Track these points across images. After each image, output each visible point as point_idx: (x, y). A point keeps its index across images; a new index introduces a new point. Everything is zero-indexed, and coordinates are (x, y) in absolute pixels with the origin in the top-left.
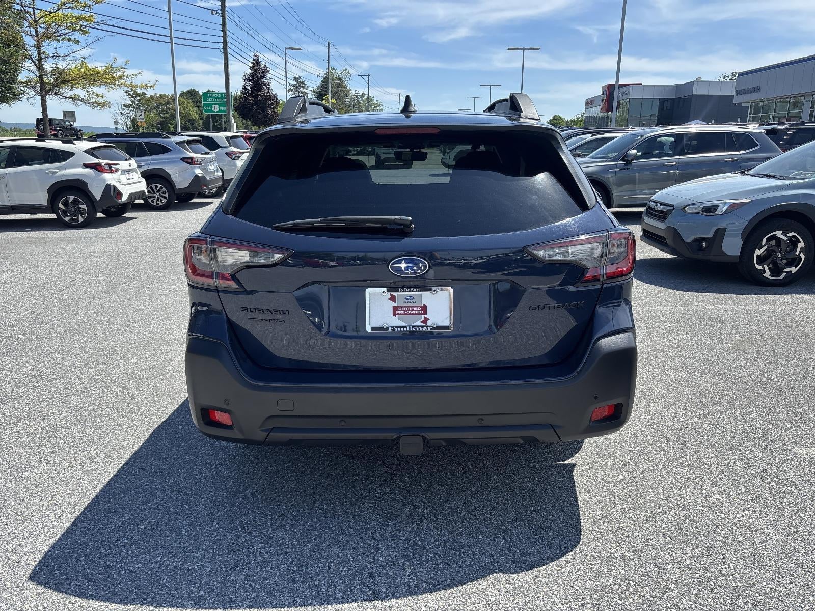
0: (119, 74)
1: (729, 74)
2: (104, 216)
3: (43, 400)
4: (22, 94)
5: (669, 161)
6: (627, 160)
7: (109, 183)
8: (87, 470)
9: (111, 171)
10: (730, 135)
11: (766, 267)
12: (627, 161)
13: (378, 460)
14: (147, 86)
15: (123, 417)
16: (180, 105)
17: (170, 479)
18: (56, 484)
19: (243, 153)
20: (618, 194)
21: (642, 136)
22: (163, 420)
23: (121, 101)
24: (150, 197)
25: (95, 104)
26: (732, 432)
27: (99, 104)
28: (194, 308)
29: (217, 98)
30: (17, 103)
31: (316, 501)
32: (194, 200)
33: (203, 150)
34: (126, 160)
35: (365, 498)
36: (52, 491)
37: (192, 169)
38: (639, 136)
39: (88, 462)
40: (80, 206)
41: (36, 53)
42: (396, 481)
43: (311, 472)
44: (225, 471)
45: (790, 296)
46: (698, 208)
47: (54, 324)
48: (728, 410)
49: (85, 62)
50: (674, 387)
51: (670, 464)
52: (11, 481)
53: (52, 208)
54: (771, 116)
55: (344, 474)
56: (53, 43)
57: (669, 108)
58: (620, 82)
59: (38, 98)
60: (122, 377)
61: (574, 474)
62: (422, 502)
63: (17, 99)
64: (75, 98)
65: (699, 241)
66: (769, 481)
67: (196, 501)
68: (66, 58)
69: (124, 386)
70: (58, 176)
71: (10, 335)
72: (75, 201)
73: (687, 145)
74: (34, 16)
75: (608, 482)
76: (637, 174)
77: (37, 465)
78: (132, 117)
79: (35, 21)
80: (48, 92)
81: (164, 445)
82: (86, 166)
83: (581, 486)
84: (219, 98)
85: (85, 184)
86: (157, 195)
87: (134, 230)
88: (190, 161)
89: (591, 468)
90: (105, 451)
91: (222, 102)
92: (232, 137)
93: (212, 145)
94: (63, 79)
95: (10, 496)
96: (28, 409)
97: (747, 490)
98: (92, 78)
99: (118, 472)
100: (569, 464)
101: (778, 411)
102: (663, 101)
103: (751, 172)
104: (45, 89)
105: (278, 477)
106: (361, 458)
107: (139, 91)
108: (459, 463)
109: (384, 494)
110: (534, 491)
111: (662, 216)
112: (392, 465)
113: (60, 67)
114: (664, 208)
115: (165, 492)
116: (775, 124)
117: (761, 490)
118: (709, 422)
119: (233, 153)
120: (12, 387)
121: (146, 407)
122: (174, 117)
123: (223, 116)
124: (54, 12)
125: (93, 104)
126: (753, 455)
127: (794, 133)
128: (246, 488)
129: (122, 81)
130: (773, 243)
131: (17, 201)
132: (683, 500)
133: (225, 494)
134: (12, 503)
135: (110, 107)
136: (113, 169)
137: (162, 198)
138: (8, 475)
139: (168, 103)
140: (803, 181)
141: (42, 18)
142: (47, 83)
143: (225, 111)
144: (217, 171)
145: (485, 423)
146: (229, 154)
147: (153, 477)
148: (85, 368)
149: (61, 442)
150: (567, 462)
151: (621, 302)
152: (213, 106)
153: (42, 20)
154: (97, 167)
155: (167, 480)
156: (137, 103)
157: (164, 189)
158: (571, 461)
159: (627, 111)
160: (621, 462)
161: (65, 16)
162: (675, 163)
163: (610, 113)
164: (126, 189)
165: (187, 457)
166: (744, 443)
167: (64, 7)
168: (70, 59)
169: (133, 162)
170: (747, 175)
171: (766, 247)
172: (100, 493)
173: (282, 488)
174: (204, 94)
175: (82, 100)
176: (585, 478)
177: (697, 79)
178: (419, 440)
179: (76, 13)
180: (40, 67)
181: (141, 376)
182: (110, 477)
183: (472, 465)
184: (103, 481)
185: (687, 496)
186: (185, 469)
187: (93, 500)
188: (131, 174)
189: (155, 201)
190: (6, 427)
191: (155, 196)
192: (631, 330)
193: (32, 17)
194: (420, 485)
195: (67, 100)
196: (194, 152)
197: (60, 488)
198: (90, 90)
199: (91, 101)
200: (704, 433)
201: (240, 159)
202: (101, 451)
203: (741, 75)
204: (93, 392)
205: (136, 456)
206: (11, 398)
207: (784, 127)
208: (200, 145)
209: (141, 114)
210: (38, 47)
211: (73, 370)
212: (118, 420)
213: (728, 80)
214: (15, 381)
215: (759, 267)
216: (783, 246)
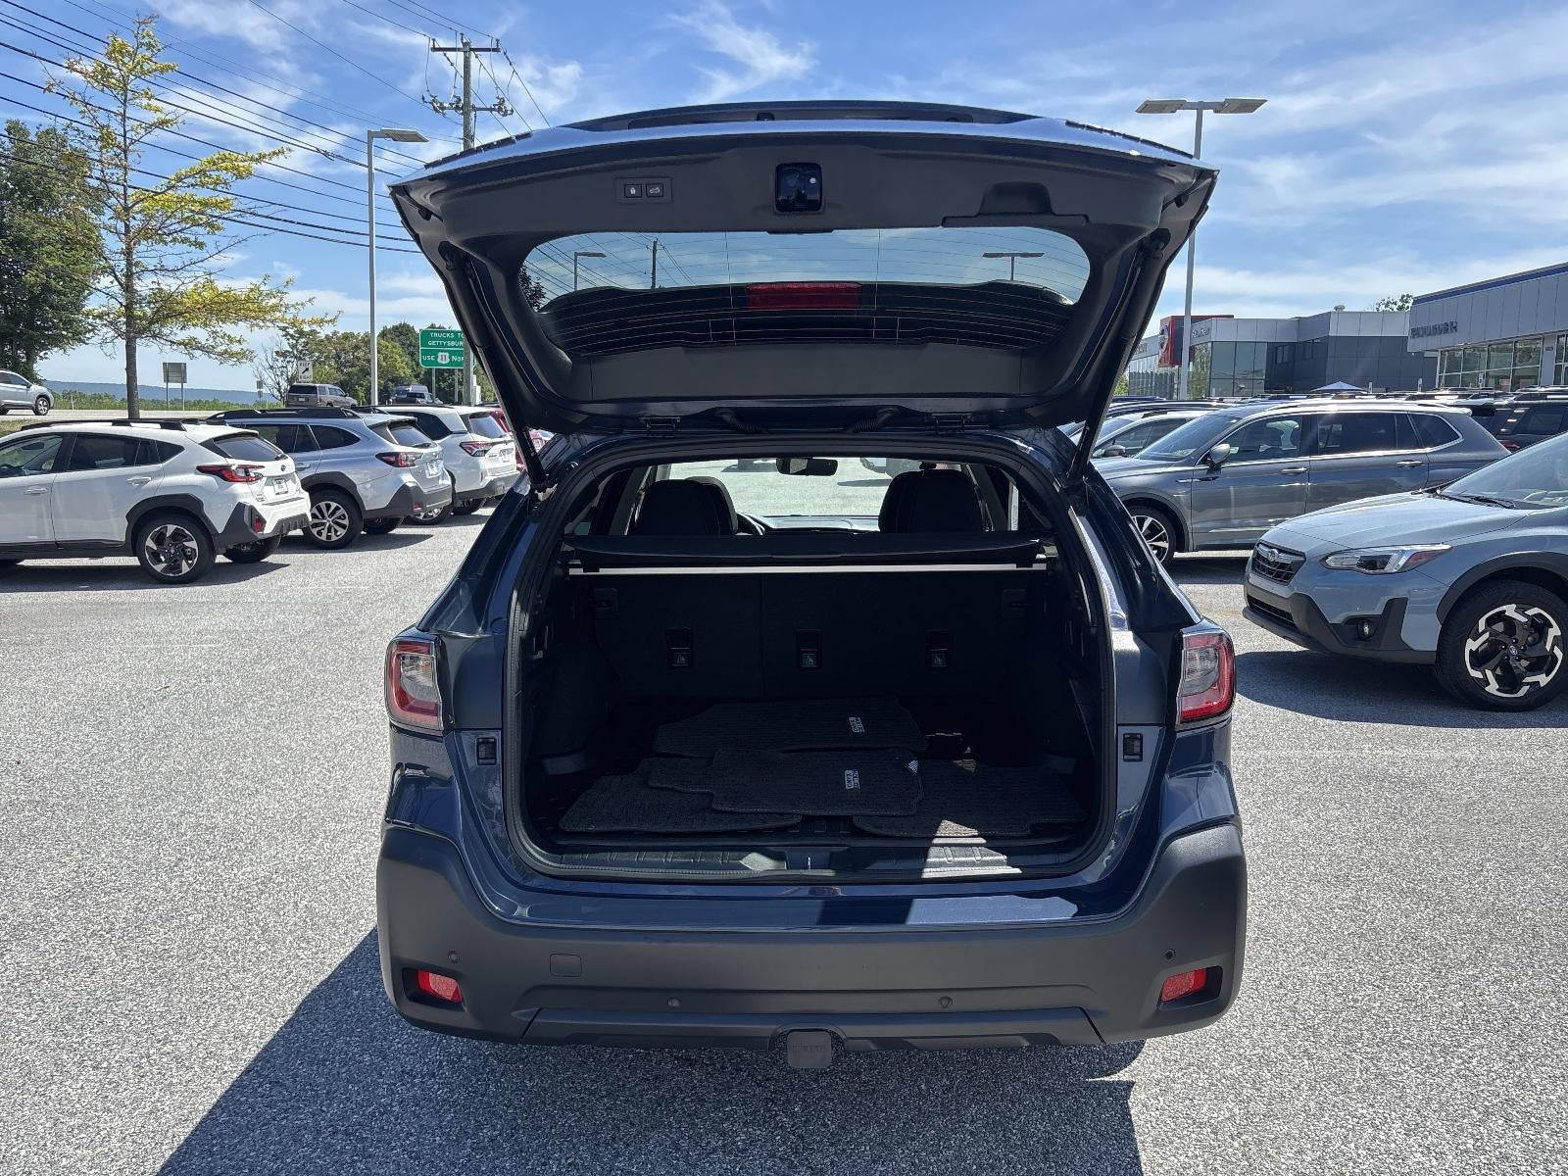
0: (273, 301)
1: (1397, 299)
2: (228, 561)
3: (94, 933)
4: (90, 331)
5: (1292, 465)
6: (1213, 463)
7: (242, 501)
8: (171, 1084)
9: (248, 479)
10: (1403, 417)
11: (1489, 673)
12: (1213, 465)
13: (741, 1070)
14: (322, 321)
15: (244, 971)
16: (379, 352)
17: (330, 1105)
18: (109, 1111)
19: (493, 444)
20: (1198, 526)
21: (1238, 419)
22: (322, 978)
23: (273, 345)
24: (315, 525)
25: (226, 355)
26: (1443, 1016)
27: (232, 355)
28: (398, 772)
29: (446, 339)
30: (80, 348)
31: (618, 1155)
32: (396, 531)
33: (417, 438)
34: (277, 459)
35: (714, 1150)
36: (102, 1126)
37: (396, 473)
38: (1233, 418)
39: (173, 1066)
40: (185, 543)
41: (123, 264)
42: (776, 1115)
43: (609, 1094)
44: (439, 1089)
45: (1539, 731)
46: (1352, 561)
47: (122, 777)
48: (1433, 970)
49: (212, 282)
50: (1324, 919)
51: (1323, 1086)
52: (22, 1105)
53: (133, 546)
54: (1481, 375)
55: (674, 1097)
56: (156, 247)
57: (1286, 360)
58: (1194, 313)
59: (122, 343)
60: (247, 887)
61: (1130, 1104)
62: (827, 1161)
63: (80, 341)
64: (190, 345)
65: (1356, 622)
66: (1521, 1124)
67: (381, 1154)
68: (178, 273)
69: (249, 905)
70: (149, 490)
71: (37, 798)
72: (176, 535)
73: (1323, 432)
74: (125, 200)
75: (1201, 1123)
76: (1232, 488)
77: (74, 1070)
78: (290, 374)
79: (127, 209)
80: (140, 333)
81: (322, 1031)
82: (202, 470)
83: (1146, 1130)
84: (451, 340)
85: (199, 504)
86: (328, 521)
87: (282, 588)
88: (393, 459)
89: (1163, 1092)
90: (208, 1043)
91: (455, 347)
92: (474, 416)
93: (435, 428)
94: (168, 309)
95: (18, 1135)
96: (63, 952)
97: (1479, 1144)
98: (223, 308)
99: (230, 1089)
100: (1119, 1083)
101: (1530, 973)
102: (1273, 349)
103: (1447, 491)
104: (135, 326)
105: (543, 1103)
106: (707, 1065)
107: (306, 328)
108: (901, 1077)
109: (753, 1142)
110: (1050, 1141)
111: (1282, 573)
112: (768, 1080)
113: (165, 288)
114: (1284, 558)
115: (319, 1133)
116: (1489, 396)
117: (1506, 1143)
118: (1397, 996)
119: (475, 444)
120: (35, 905)
121: (290, 951)
122: (366, 373)
123: (457, 372)
124: (163, 193)
125: (221, 354)
126: (1485, 1068)
127: (1527, 412)
128: (480, 1126)
129: (278, 314)
130: (1499, 627)
131: (68, 533)
132: (1351, 1164)
133: (438, 1138)
134: (23, 1153)
135: (252, 360)
136: (252, 475)
137: (337, 527)
138: (18, 1091)
139: (357, 348)
140: (1547, 511)
141: (137, 203)
142: (140, 318)
143: (460, 364)
144: (443, 477)
145: (954, 1007)
146: (466, 447)
147: (297, 1101)
148: (176, 869)
149: (124, 1023)
150: (1114, 1078)
151: (1211, 768)
152: (440, 354)
153: (137, 208)
154: (222, 473)
155: (324, 1108)
156: (300, 348)
157: (342, 511)
158: (1123, 1076)
159: (1209, 364)
160: (1224, 1081)
161: (180, 199)
162: (1302, 469)
163: (1177, 367)
164: (272, 513)
165: (367, 1058)
166: (1467, 1042)
167: (180, 184)
168: (186, 274)
169: (289, 463)
170: (1442, 497)
171: (1486, 636)
172: (193, 1133)
173: (551, 1128)
174: (425, 333)
175: (202, 348)
176: (1153, 1114)
177: (1336, 308)
178: (824, 1040)
179: (202, 194)
180: (128, 288)
181: (284, 886)
182: (215, 1100)
183: (928, 1082)
184: (201, 1108)
185: (1359, 1155)
186: (361, 1085)
187: (179, 1149)
188: (283, 484)
189: (325, 533)
190: (19, 989)
191: (324, 524)
192: (1231, 820)
193: (122, 201)
194: (825, 1125)
195: (175, 347)
196: (401, 443)
197: (117, 1123)
198: (219, 330)
199: (218, 350)
200: (1387, 1019)
201: (487, 455)
202: (199, 1044)
203: (1418, 301)
204: (189, 918)
205: (266, 1055)
206: (34, 929)
207: (1506, 402)
208: (414, 430)
209: (307, 369)
210: (128, 253)
211: (154, 871)
212: (234, 978)
213: (1395, 310)
214: (41, 893)
215: (1476, 674)
216: (1519, 634)
